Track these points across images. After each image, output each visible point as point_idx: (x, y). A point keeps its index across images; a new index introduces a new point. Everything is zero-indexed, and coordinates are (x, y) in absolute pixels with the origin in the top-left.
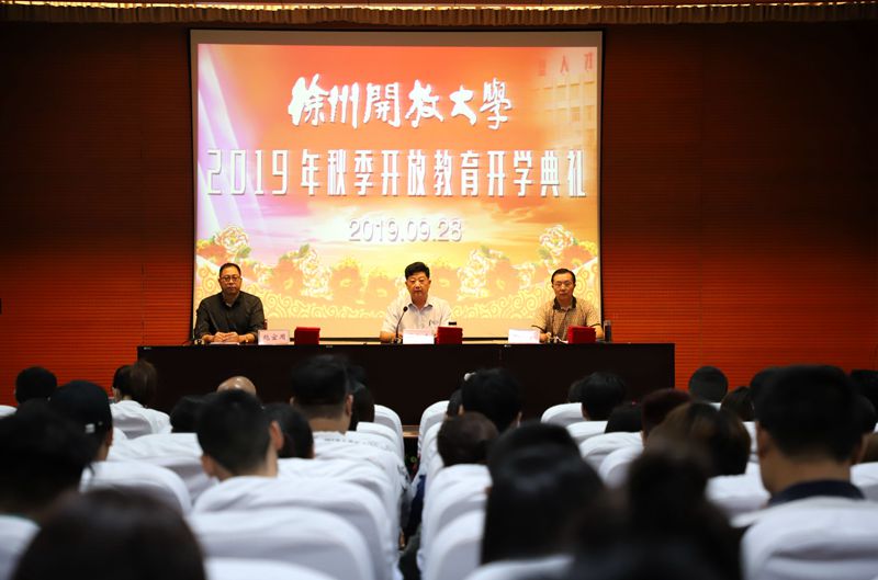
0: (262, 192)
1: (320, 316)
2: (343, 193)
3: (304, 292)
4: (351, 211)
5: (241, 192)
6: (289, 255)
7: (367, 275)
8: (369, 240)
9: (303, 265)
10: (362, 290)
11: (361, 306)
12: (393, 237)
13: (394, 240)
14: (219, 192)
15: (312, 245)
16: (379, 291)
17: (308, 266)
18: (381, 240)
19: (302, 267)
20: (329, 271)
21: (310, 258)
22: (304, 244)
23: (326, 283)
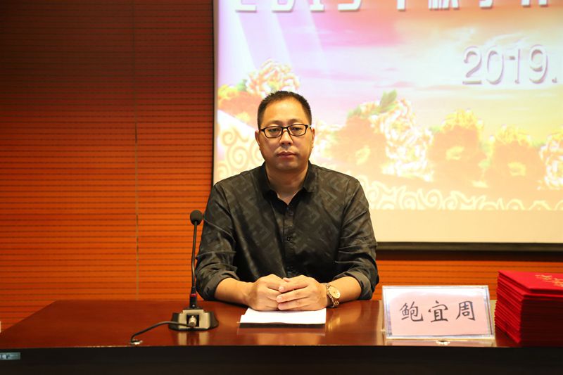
0: (320, 7)
1: (413, 207)
2: (455, 5)
3: (387, 169)
4: (466, 34)
5: (288, 7)
6: (363, 109)
7: (492, 141)
8: (497, 82)
9: (387, 125)
10: (484, 165)
11: (479, 192)
12: (539, 76)
13: (541, 81)
14: (252, 8)
15: (401, 92)
16: (512, 165)
17: (395, 127)
18: (517, 82)
19: (385, 129)
20: (429, 134)
21: (398, 113)
22: (389, 91)
23: (424, 153)
